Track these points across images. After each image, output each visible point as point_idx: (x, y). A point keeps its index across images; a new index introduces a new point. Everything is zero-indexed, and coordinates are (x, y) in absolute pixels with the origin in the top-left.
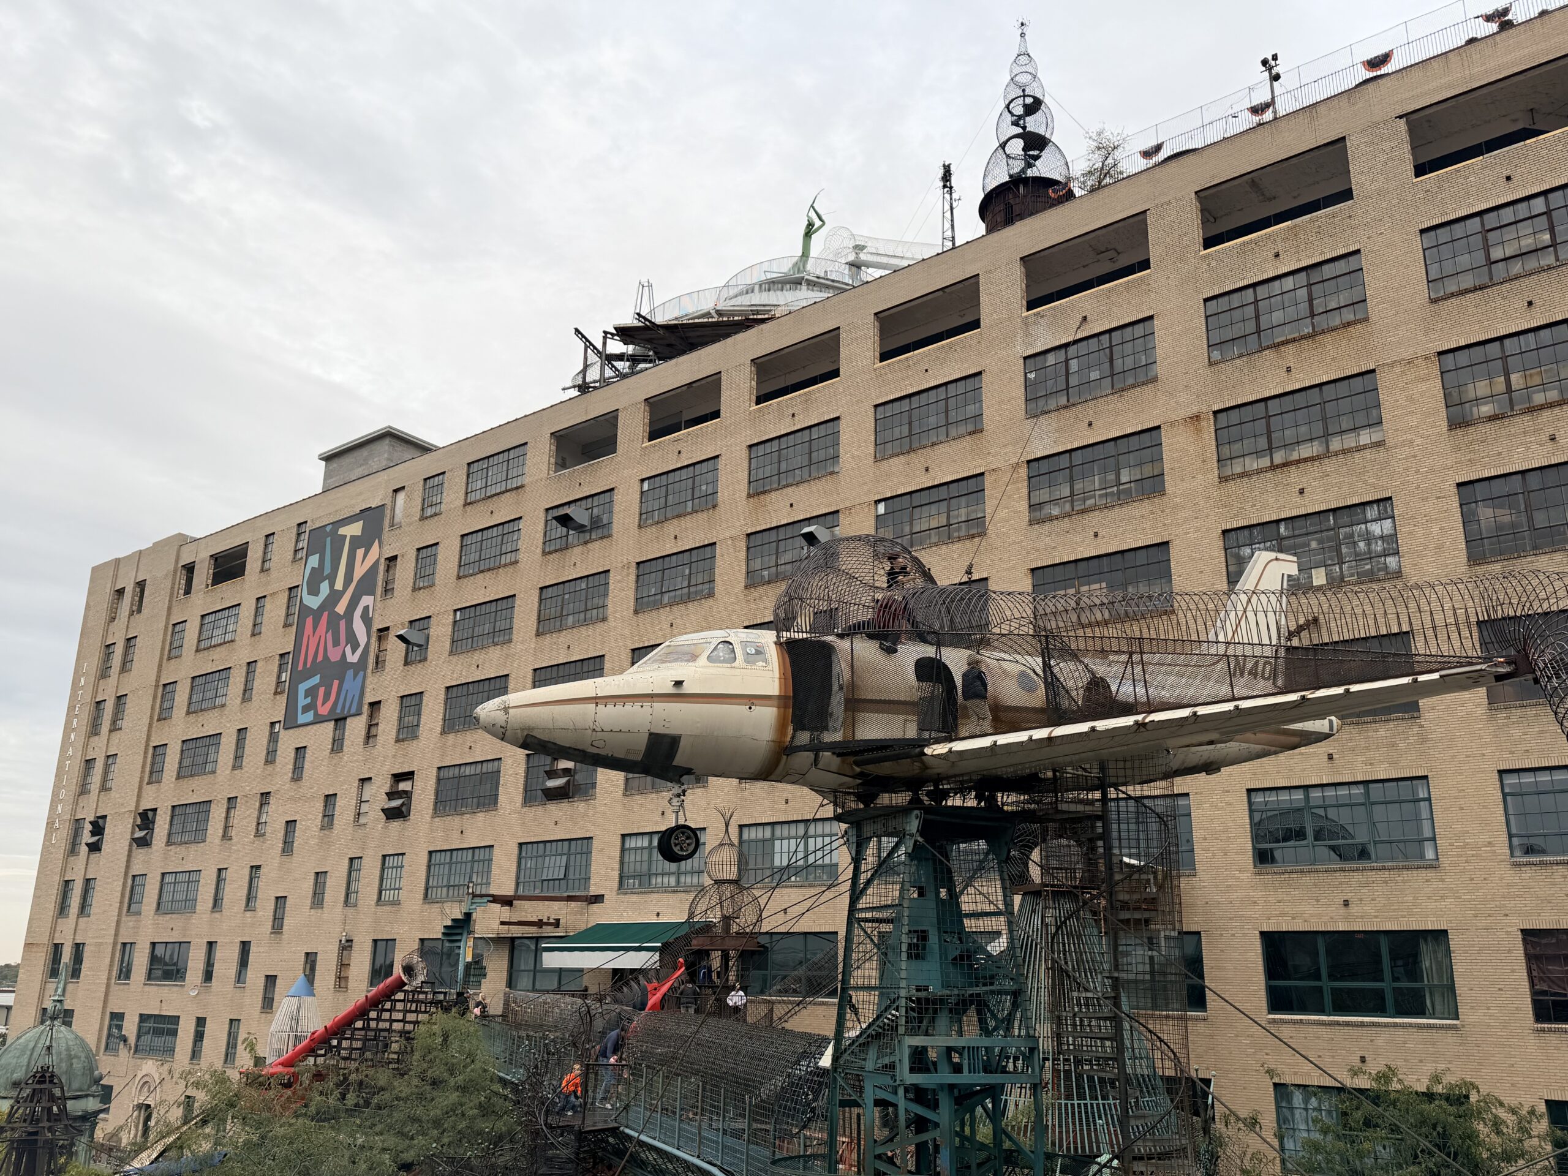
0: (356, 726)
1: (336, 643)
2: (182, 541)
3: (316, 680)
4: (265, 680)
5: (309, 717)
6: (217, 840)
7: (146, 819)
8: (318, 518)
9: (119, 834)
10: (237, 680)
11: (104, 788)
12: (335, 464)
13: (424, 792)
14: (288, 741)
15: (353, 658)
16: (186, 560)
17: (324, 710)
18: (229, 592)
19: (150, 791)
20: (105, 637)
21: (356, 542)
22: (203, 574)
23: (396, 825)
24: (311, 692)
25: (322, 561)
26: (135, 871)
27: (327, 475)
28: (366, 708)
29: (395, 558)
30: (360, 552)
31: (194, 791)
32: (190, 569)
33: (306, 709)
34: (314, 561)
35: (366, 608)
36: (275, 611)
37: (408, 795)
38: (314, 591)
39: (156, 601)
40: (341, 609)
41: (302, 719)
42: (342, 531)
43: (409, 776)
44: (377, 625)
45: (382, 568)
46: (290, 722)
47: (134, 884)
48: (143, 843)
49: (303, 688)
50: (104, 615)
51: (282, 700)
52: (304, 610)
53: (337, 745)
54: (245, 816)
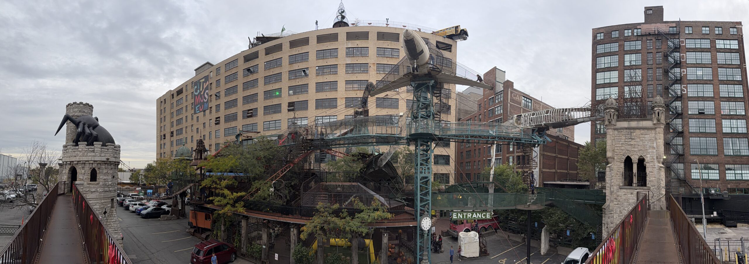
0: (208, 112)
1: (202, 99)
2: (171, 91)
3: (199, 106)
4: (189, 108)
5: (199, 111)
6: (185, 133)
7: (172, 133)
8: (196, 80)
9: (168, 136)
10: (184, 109)
11: (164, 130)
12: (197, 71)
13: (222, 120)
14: (195, 116)
15: (205, 101)
16: (172, 93)
17: (201, 110)
18: (180, 96)
19: (172, 129)
20: (160, 109)
21: (203, 82)
22: (175, 95)
23: (217, 125)
25: (197, 87)
26: (172, 141)
27: (196, 73)
28: (209, 108)
29: (212, 83)
30: (205, 84)
31: (180, 127)
32: (173, 95)
33: (198, 111)
34: (196, 87)
35: (207, 92)
36: (190, 97)
37: (219, 121)
38: (196, 92)
39: (168, 101)
40: (202, 93)
41: (197, 112)
42: (201, 81)
43: (219, 117)
44: (209, 95)
45: (209, 86)
46: (195, 113)
47: (172, 143)
48: (172, 136)
49: (197, 107)
50: (160, 106)
51: (193, 110)
52: (195, 95)
53: (204, 115)
54: (189, 129)
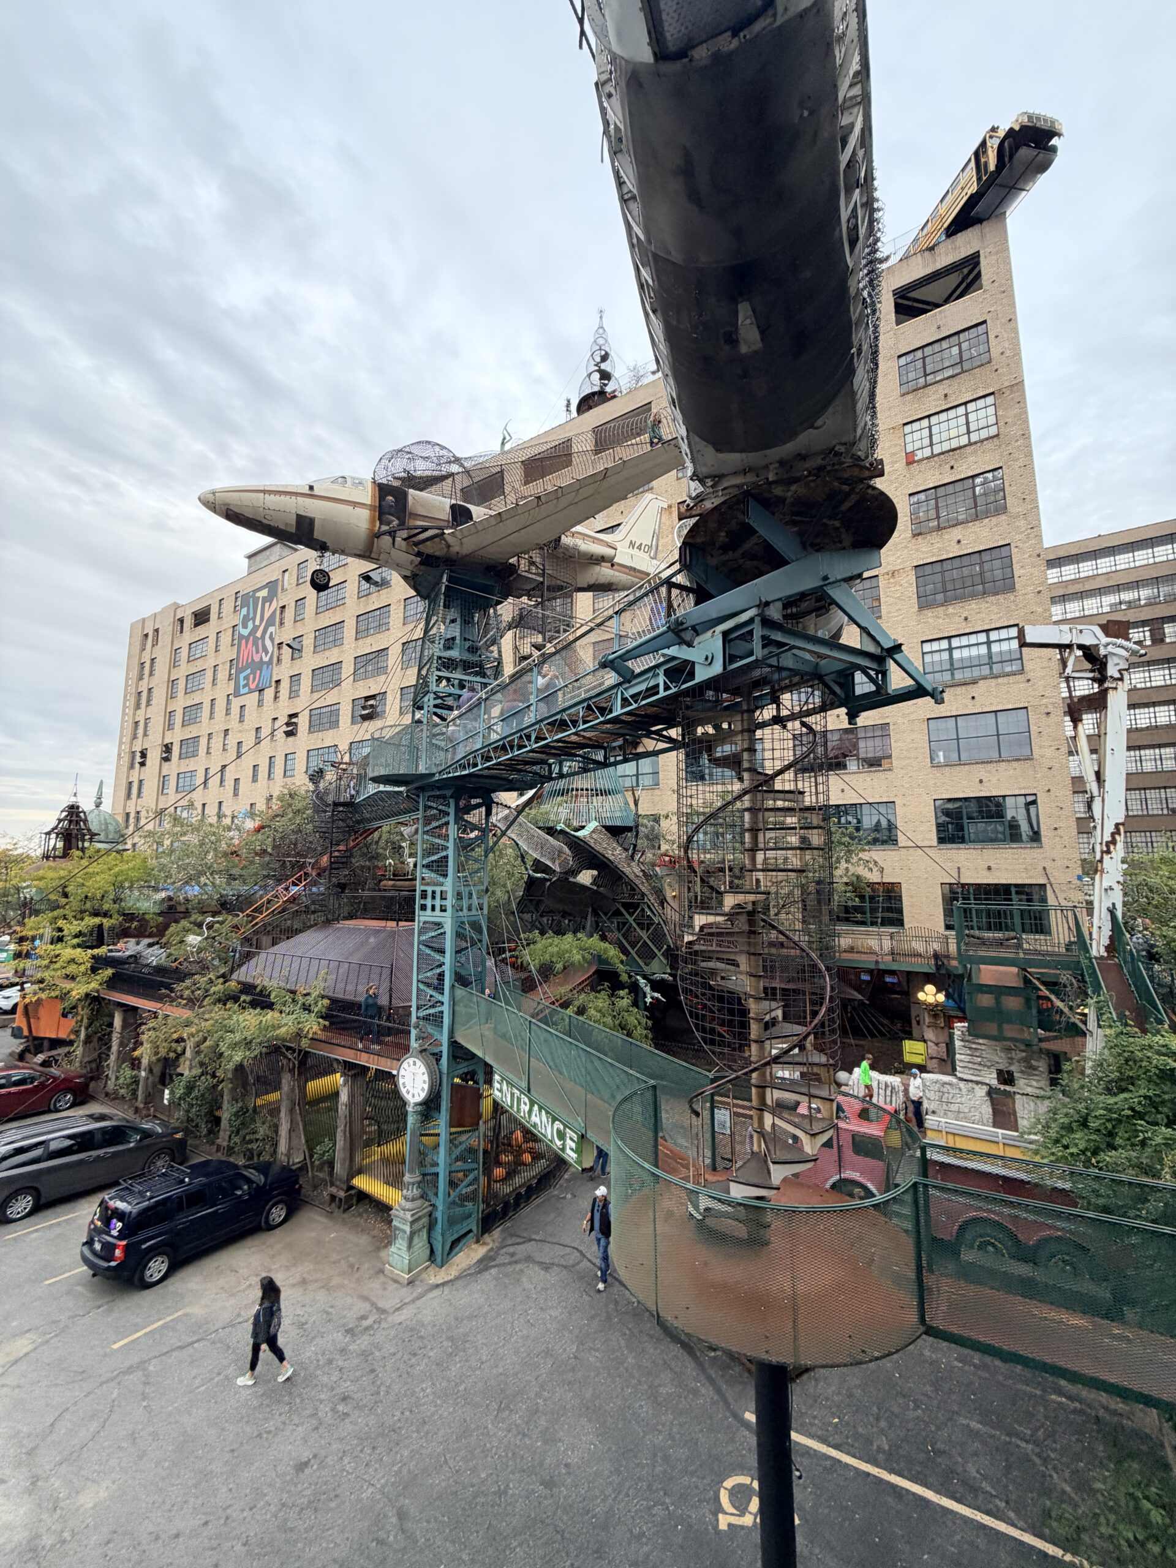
0: (269, 693)
1: (257, 652)
2: (176, 606)
3: (249, 671)
4: (222, 675)
5: (246, 690)
6: (204, 754)
7: (168, 748)
8: (246, 589)
9: (154, 756)
10: (209, 674)
11: (145, 735)
12: (253, 559)
13: (303, 722)
14: (236, 703)
15: (266, 659)
16: (179, 616)
17: (253, 686)
18: (202, 631)
19: (168, 734)
20: (140, 659)
21: (265, 600)
22: (189, 622)
23: (290, 739)
24: (246, 678)
25: (248, 611)
26: (163, 774)
27: (249, 567)
28: (273, 684)
29: (284, 606)
30: (267, 604)
31: (191, 732)
32: (181, 621)
33: (244, 686)
34: (244, 611)
35: (271, 634)
36: (226, 639)
37: (296, 724)
38: (245, 626)
39: (165, 639)
40: (259, 634)
41: (243, 691)
42: (257, 595)
43: (295, 715)
44: (277, 641)
45: (278, 612)
46: (237, 694)
47: (164, 780)
48: (167, 759)
49: (242, 676)
50: (138, 648)
51: (232, 682)
52: (241, 637)
53: (260, 703)
54: (217, 743)
